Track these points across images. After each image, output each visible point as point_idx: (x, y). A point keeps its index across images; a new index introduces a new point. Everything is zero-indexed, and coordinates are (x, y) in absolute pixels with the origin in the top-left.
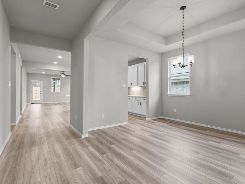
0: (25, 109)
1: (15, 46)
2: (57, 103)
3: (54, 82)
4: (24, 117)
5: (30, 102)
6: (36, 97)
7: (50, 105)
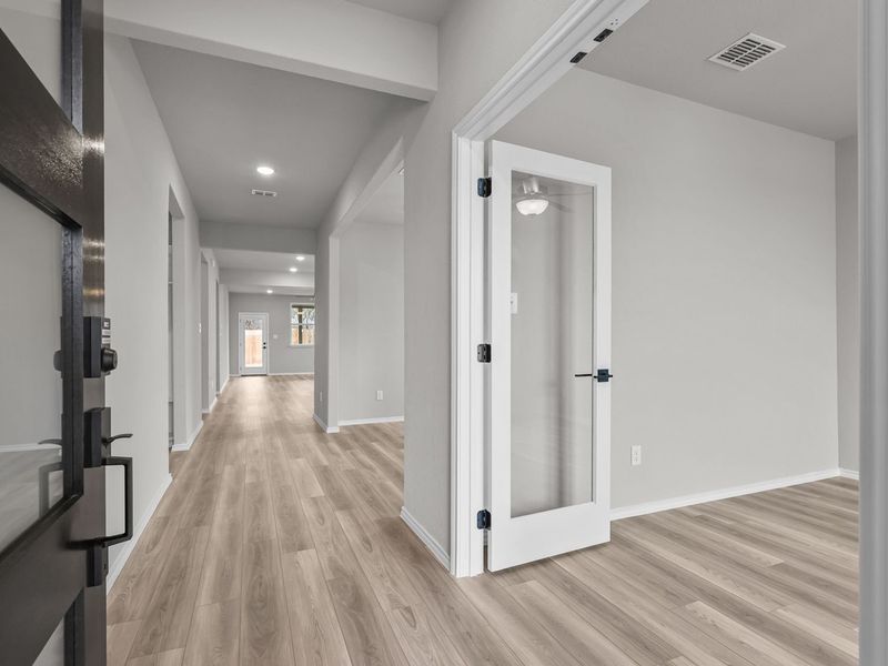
0: (226, 389)
1: (209, 253)
2: (306, 376)
3: (300, 316)
4: (225, 401)
5: (237, 371)
6: (254, 361)
7: (285, 379)
